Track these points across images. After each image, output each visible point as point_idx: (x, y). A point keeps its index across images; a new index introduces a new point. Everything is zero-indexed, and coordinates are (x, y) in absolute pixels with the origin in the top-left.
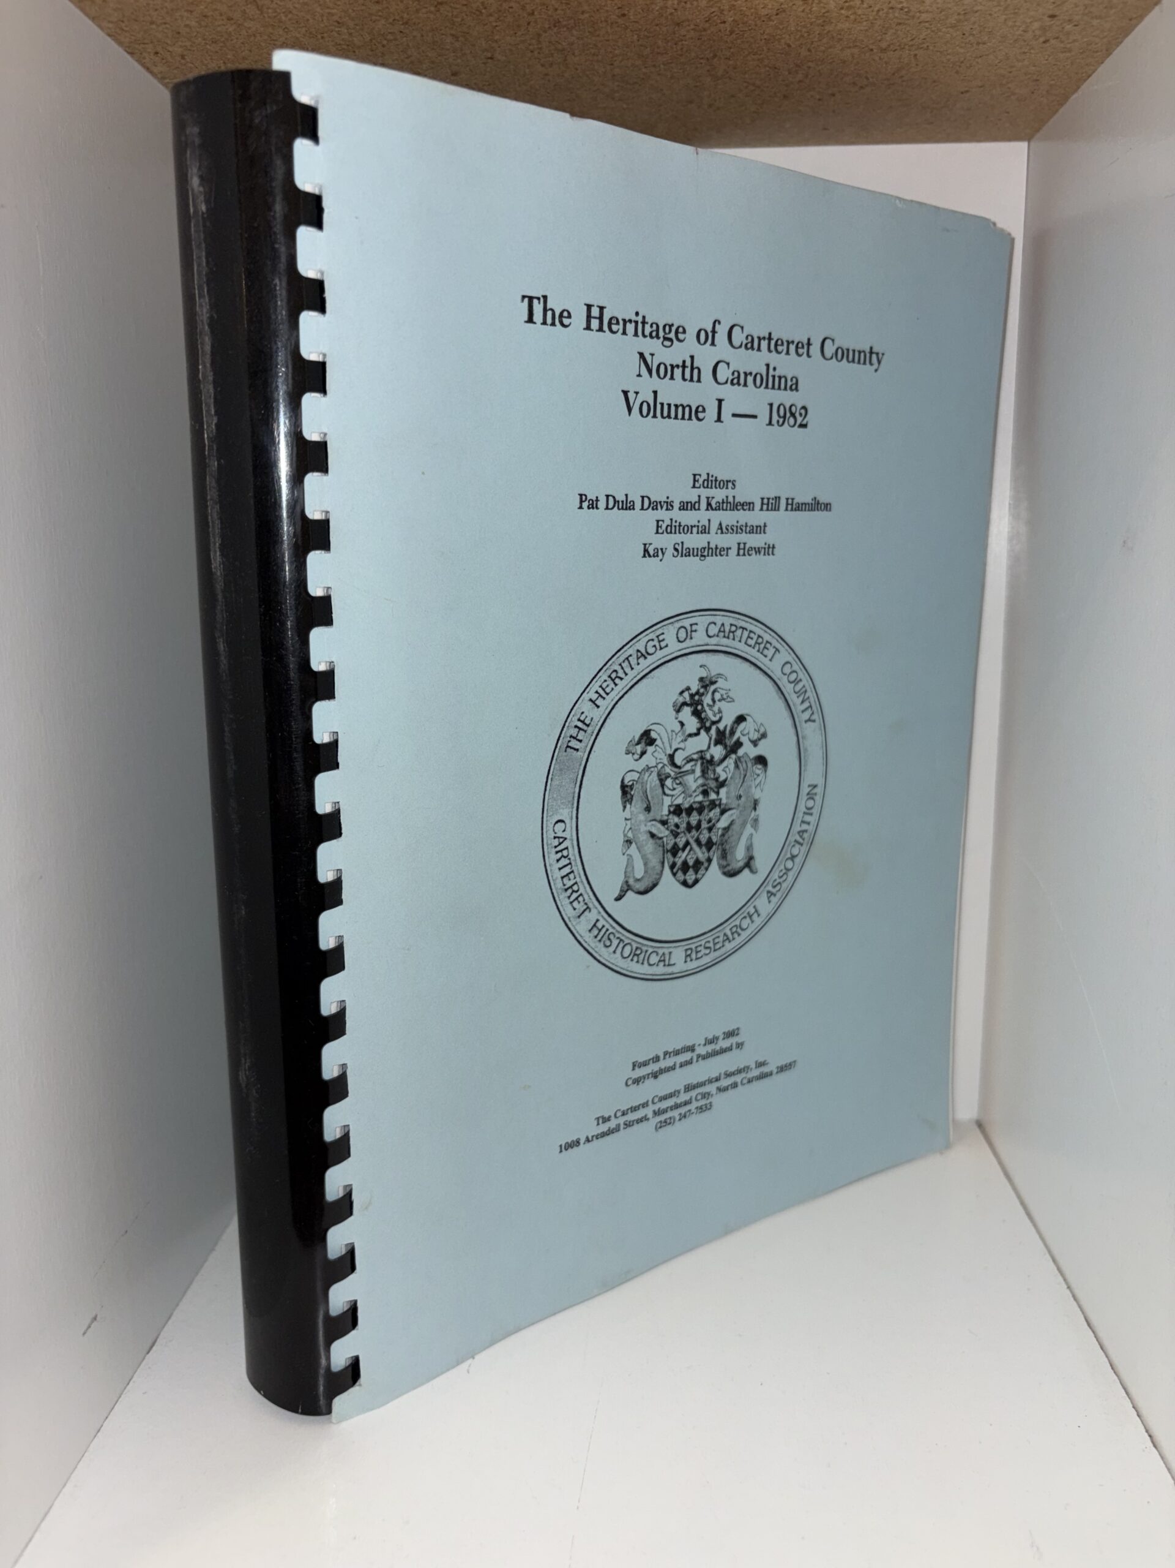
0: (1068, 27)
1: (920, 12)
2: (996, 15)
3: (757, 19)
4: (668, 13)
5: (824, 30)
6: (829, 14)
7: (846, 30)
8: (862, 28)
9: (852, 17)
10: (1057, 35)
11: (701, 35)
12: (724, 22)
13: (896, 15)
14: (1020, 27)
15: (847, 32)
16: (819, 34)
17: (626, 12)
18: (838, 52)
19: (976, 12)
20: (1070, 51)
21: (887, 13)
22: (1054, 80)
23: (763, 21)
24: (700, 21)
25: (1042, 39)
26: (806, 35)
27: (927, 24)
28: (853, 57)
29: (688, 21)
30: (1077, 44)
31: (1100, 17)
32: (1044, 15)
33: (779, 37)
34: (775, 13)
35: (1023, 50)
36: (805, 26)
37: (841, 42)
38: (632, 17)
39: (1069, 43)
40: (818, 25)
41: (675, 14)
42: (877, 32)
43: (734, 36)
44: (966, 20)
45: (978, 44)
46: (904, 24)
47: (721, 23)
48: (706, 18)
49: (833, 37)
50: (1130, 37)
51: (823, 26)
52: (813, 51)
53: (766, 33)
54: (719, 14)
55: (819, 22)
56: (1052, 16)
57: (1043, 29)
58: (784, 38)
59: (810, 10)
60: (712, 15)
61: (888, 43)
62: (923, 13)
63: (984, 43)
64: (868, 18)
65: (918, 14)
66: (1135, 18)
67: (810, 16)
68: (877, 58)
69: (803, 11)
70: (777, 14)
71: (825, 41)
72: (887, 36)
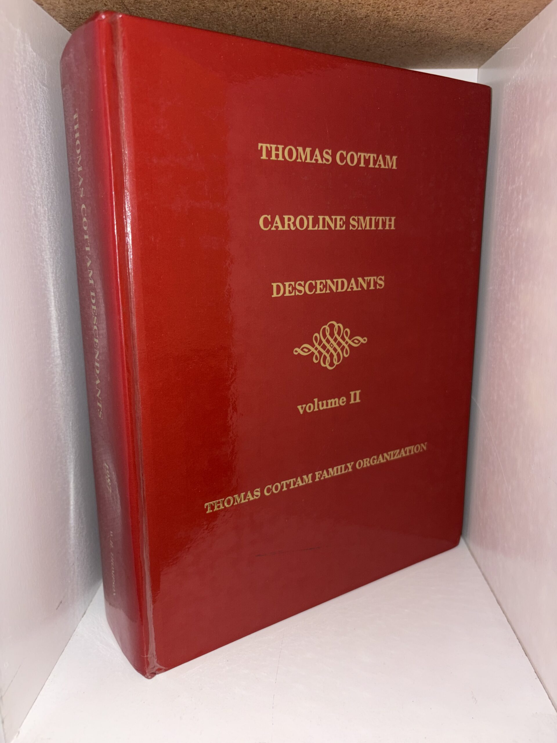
0: (497, 23)
1: (430, 17)
2: (464, 18)
3: (356, 19)
4: (316, 17)
5: (387, 24)
6: (389, 17)
7: (396, 24)
8: (404, 23)
9: (399, 19)
10: (492, 27)
11: (331, 26)
12: (341, 20)
13: (420, 18)
14: (475, 23)
15: (397, 25)
16: (384, 25)
17: (297, 16)
18: (392, 32)
19: (456, 17)
20: (497, 33)
21: (415, 18)
22: (490, 44)
23: (359, 20)
24: (331, 20)
25: (485, 28)
26: (378, 26)
27: (433, 22)
28: (399, 34)
29: (325, 19)
30: (501, 31)
31: (511, 20)
32: (486, 19)
33: (365, 26)
34: (364, 17)
35: (476, 33)
36: (378, 22)
37: (394, 29)
38: (300, 18)
39: (497, 30)
40: (384, 22)
41: (319, 17)
42: (410, 25)
43: (346, 26)
44: (451, 20)
45: (456, 30)
46: (423, 21)
47: (340, 21)
48: (333, 19)
49: (390, 27)
50: (524, 28)
51: (386, 22)
52: (381, 32)
53: (360, 25)
54: (339, 17)
55: (384, 20)
56: (490, 19)
57: (486, 24)
58: (368, 27)
59: (381, 16)
60: (336, 18)
61: (415, 29)
62: (432, 17)
63: (459, 30)
64: (407, 19)
65: (429, 18)
66: (527, 20)
67: (380, 18)
68: (410, 35)
69: (377, 16)
70: (365, 17)
71: (387, 28)
72: (415, 26)
